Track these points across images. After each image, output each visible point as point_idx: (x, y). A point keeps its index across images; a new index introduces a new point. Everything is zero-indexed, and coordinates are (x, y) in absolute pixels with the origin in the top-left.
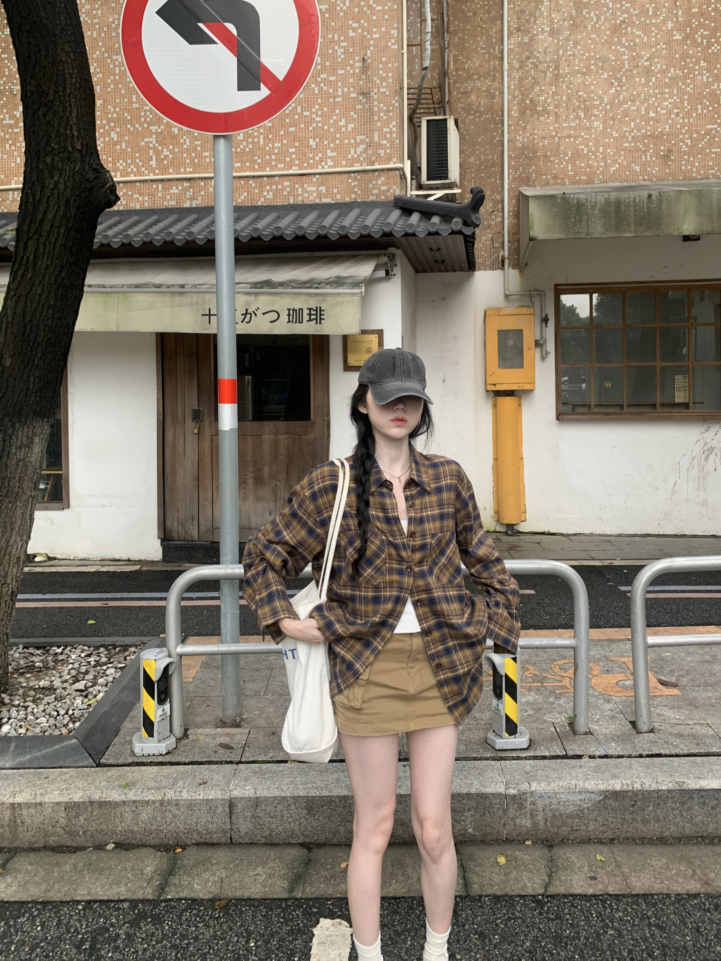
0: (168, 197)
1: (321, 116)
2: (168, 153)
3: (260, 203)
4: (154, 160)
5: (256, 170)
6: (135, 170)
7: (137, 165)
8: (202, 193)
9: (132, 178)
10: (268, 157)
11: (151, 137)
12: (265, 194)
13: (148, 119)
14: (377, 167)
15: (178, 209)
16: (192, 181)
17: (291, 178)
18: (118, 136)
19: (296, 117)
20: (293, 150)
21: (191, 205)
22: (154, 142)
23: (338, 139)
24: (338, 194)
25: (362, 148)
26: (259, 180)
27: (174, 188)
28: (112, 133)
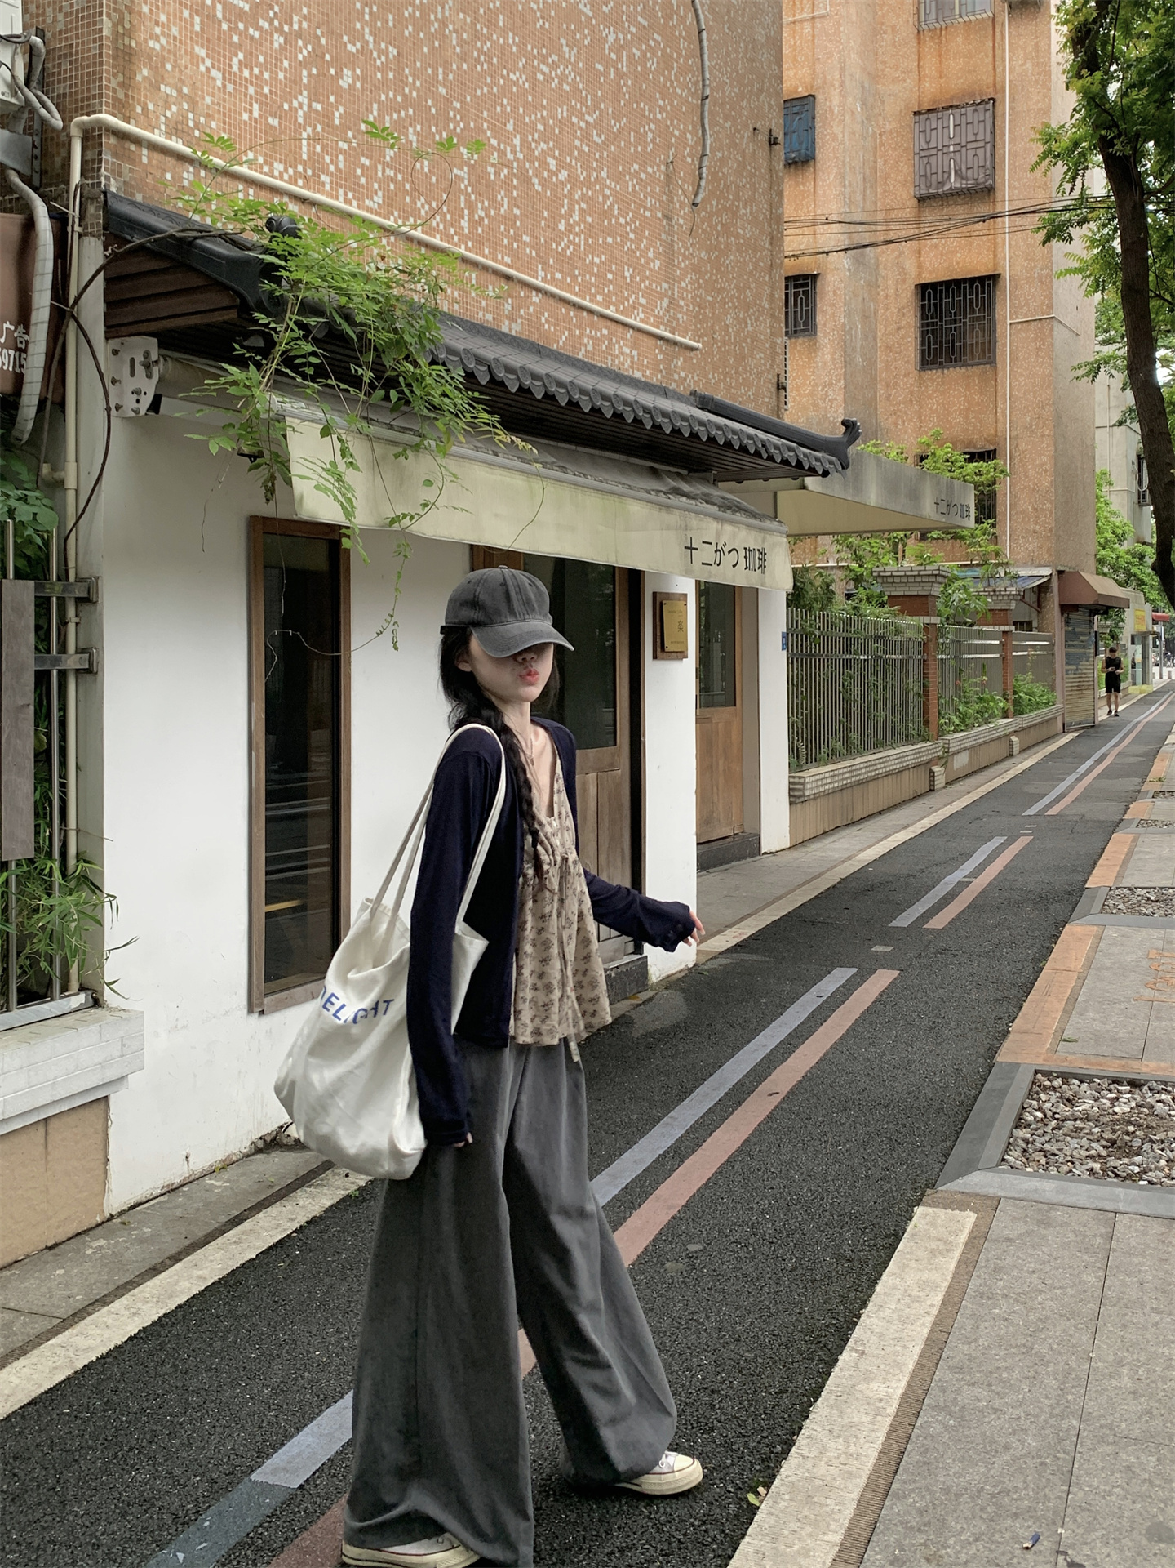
0: (484, 303)
1: (635, 232)
2: (483, 214)
3: (580, 357)
4: (466, 218)
5: (576, 294)
6: (441, 226)
7: (444, 220)
8: (522, 312)
9: (437, 241)
10: (588, 277)
11: (462, 170)
12: (586, 341)
13: (458, 130)
14: (679, 339)
15: (493, 330)
16: (510, 283)
17: (609, 323)
18: (418, 141)
19: (613, 221)
20: (610, 276)
21: (510, 330)
22: (466, 182)
23: (647, 278)
24: (648, 367)
25: (666, 301)
26: (579, 313)
27: (490, 287)
28: (411, 130)
